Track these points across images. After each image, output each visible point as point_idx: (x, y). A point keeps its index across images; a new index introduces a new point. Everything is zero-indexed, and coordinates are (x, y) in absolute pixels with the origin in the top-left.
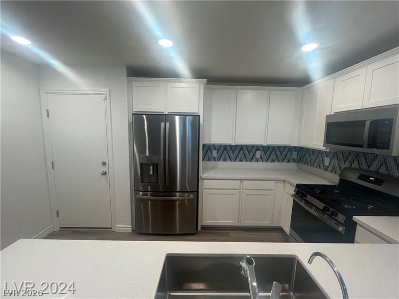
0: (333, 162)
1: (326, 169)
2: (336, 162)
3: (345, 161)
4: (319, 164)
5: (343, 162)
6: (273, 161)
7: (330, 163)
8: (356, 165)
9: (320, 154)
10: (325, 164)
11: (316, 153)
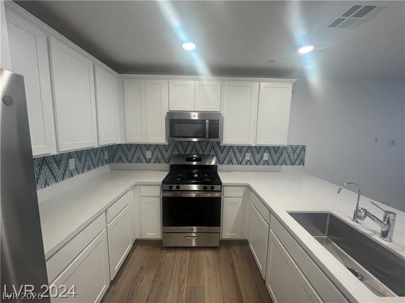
0: (155, 153)
1: (149, 161)
2: (159, 153)
3: (167, 151)
4: (139, 159)
5: (165, 152)
6: (89, 169)
7: (152, 155)
8: (176, 152)
9: (138, 149)
10: (147, 157)
11: (133, 149)
